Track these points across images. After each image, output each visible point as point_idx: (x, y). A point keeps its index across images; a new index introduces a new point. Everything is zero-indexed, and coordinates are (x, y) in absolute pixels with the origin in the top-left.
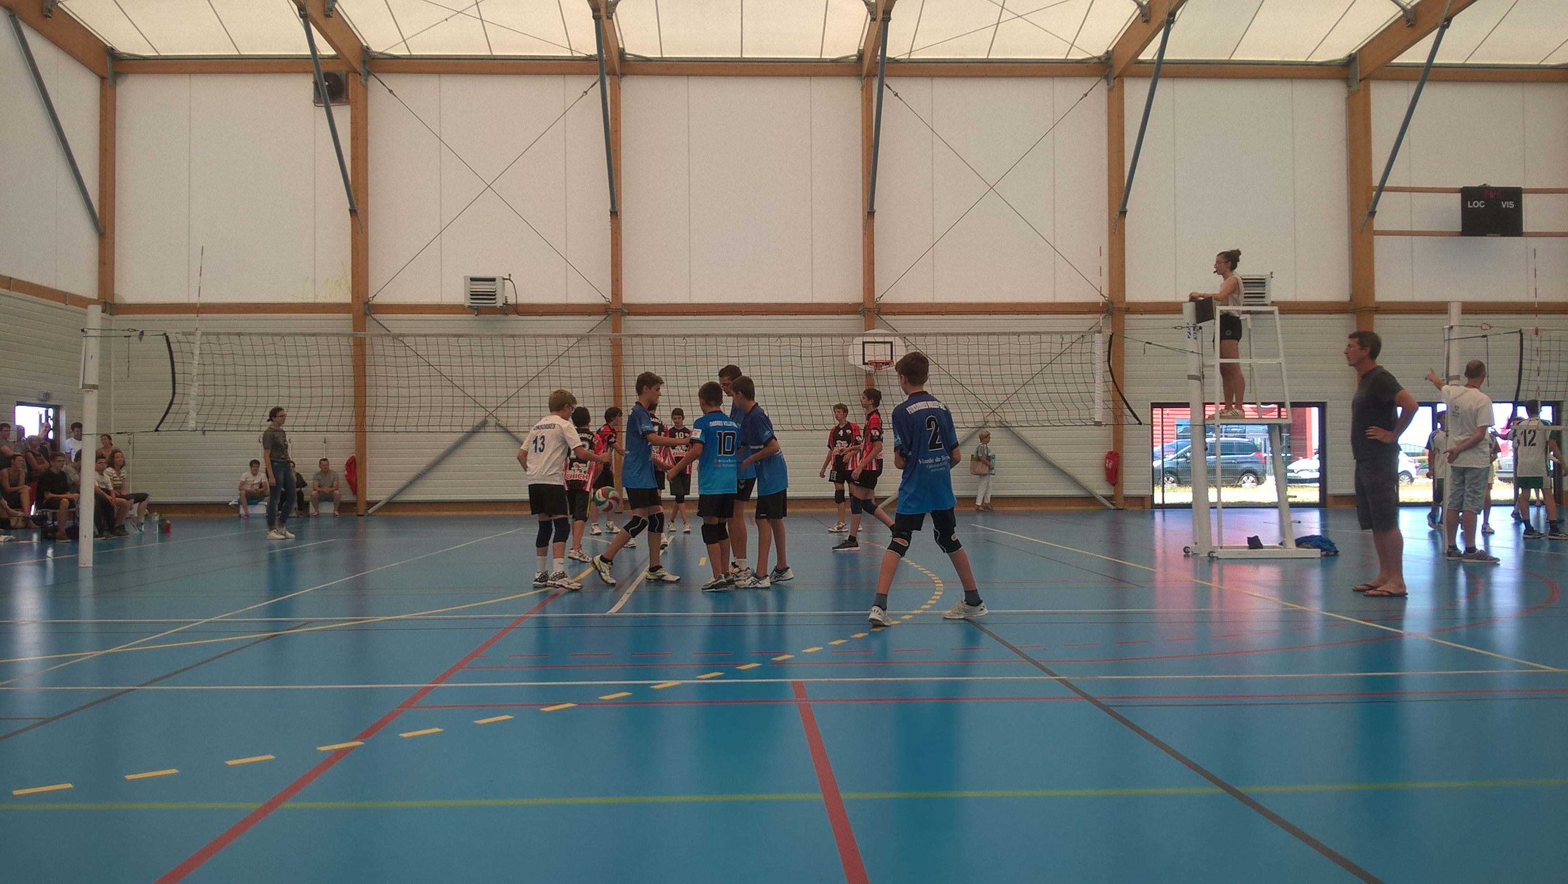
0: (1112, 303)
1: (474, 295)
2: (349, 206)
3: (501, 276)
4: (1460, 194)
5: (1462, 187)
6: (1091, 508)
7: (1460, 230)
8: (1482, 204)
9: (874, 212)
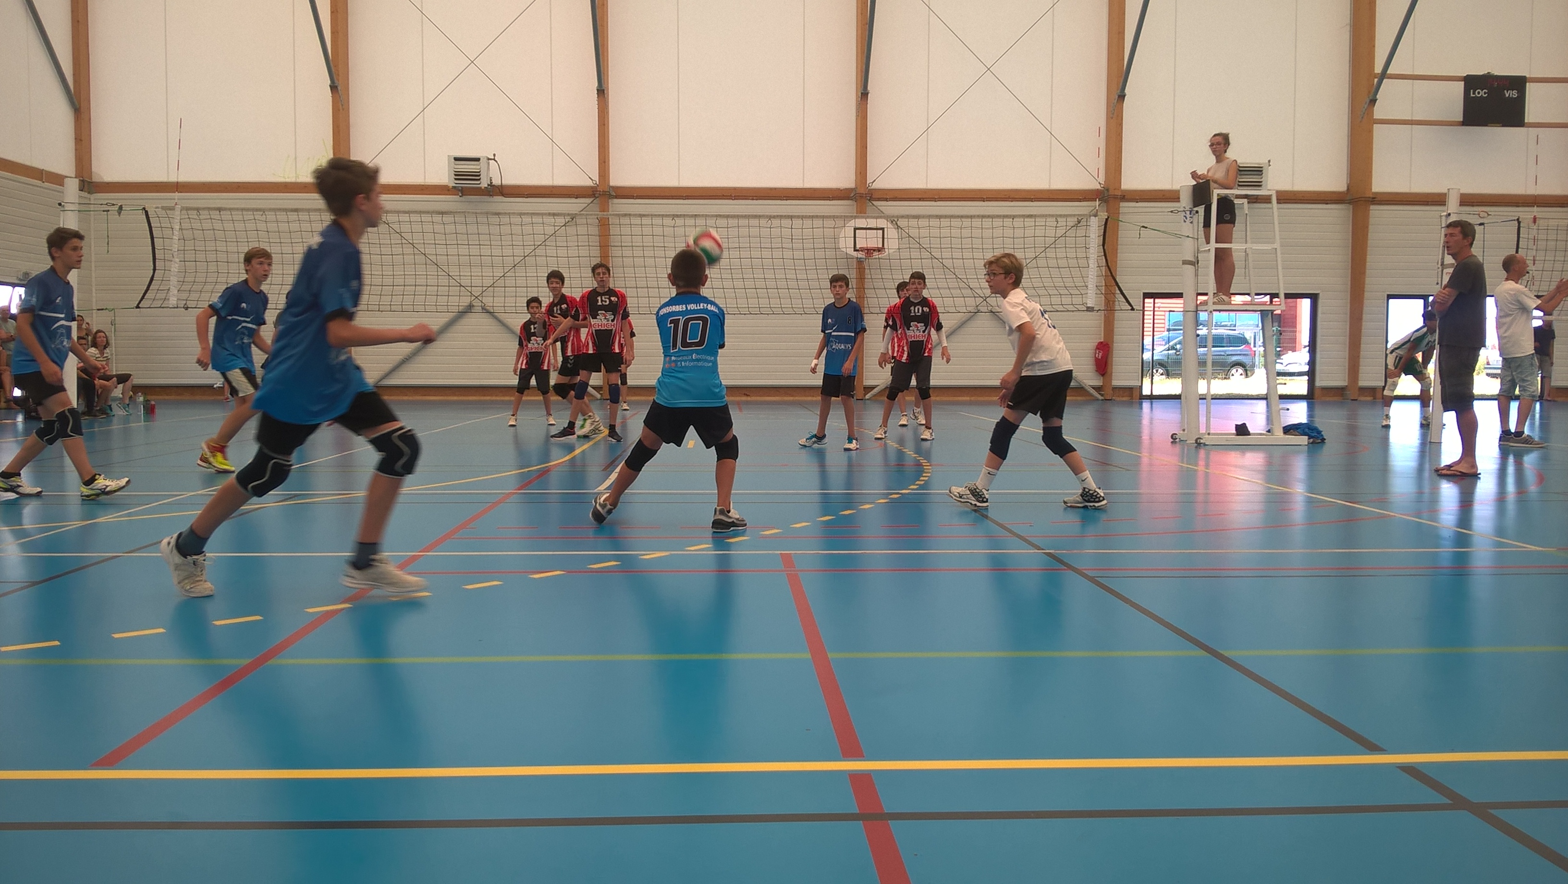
0: (1108, 190)
1: (458, 175)
2: (329, 82)
3: (485, 155)
4: (1463, 83)
5: (1465, 75)
6: (1079, 398)
7: (1461, 120)
8: (1485, 94)
9: (868, 93)
